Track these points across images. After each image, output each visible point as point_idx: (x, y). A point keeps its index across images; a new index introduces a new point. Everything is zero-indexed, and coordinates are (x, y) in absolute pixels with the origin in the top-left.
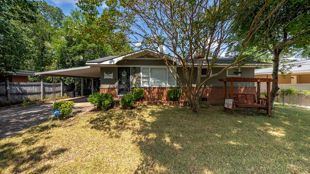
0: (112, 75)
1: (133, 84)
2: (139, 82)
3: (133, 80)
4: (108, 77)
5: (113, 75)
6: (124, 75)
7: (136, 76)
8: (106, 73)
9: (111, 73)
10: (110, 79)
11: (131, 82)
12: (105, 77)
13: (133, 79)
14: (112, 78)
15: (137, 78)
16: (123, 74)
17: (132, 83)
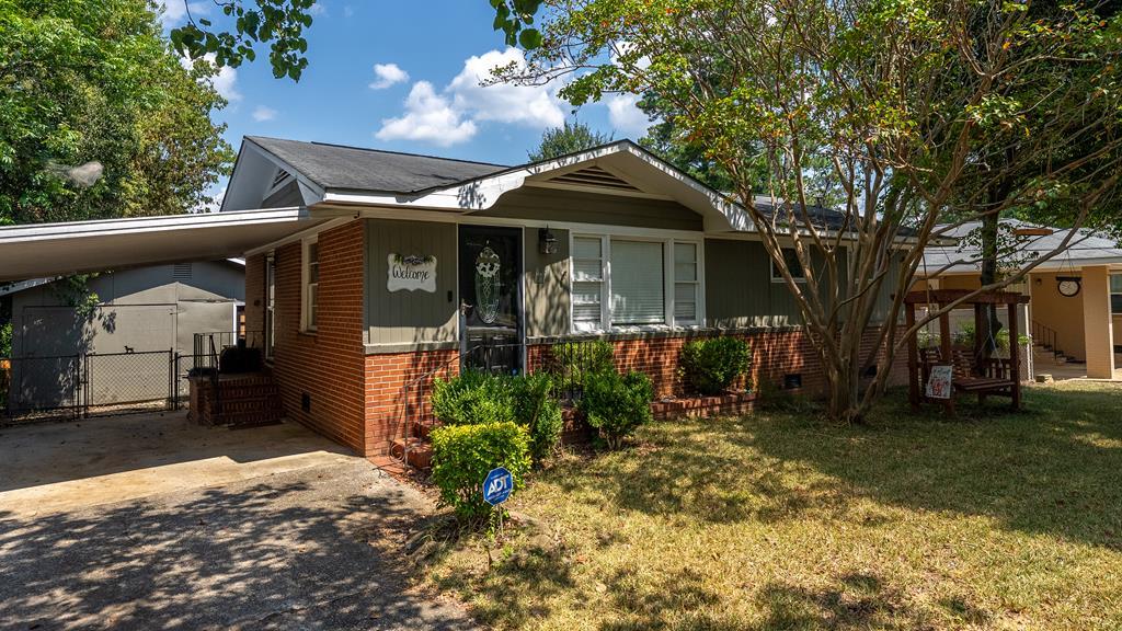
0: (431, 268)
1: (536, 322)
2: (560, 311)
3: (535, 300)
4: (412, 285)
5: (437, 270)
6: (488, 270)
7: (548, 279)
8: (397, 258)
9: (427, 260)
10: (419, 291)
11: (527, 315)
12: (394, 284)
13: (537, 295)
14: (430, 285)
15: (553, 294)
16: (482, 265)
17: (531, 319)
